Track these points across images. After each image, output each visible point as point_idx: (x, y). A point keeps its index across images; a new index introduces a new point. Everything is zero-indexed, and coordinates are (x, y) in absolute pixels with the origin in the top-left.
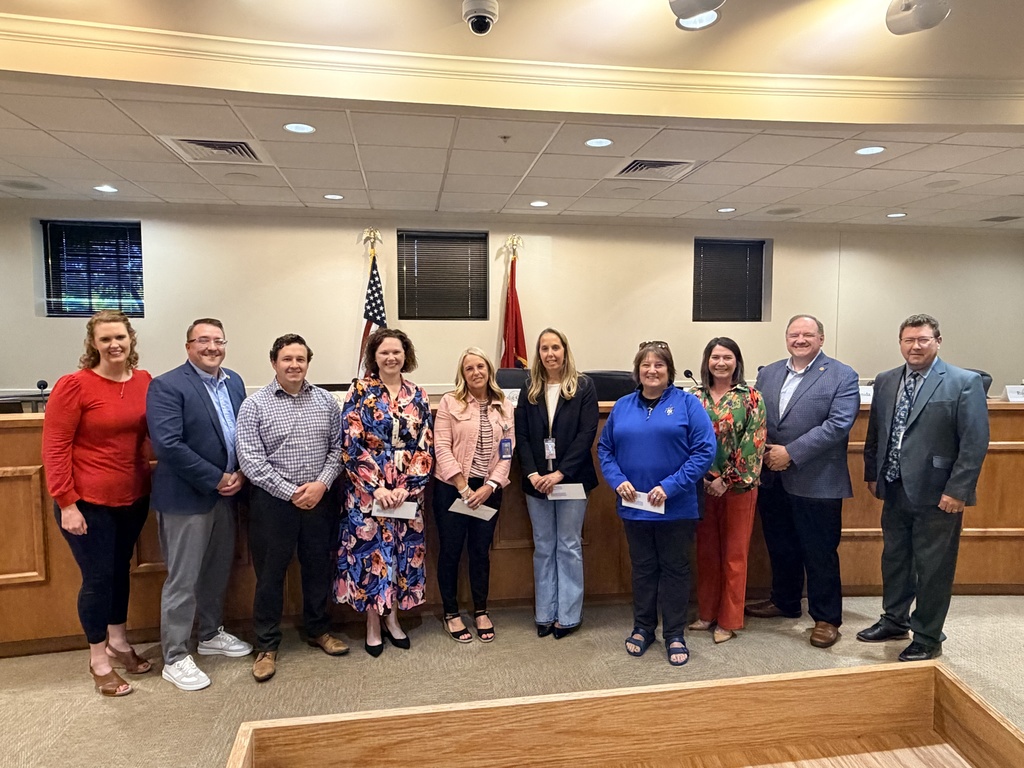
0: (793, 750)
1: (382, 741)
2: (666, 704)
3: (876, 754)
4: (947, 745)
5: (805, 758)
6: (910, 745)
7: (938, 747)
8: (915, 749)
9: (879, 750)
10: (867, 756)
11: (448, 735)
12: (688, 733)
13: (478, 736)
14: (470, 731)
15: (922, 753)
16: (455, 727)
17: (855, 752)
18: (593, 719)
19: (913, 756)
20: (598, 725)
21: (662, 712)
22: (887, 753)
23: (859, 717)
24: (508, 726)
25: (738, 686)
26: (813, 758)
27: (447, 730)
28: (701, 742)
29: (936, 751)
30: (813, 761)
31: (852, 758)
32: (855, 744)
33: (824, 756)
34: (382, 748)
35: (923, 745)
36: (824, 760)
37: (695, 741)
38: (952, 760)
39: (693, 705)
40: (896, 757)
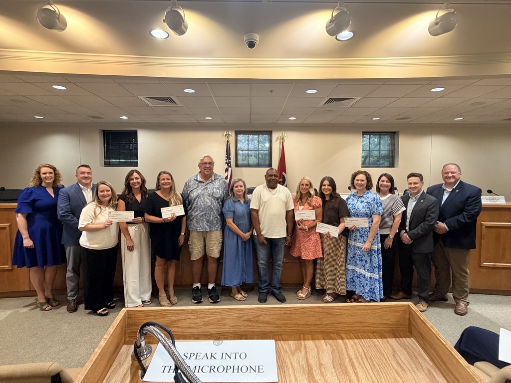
0: (343, 335)
1: (173, 318)
2: (289, 312)
3: (379, 340)
4: (412, 339)
5: (347, 339)
6: (395, 336)
7: (408, 339)
8: (397, 339)
9: (381, 338)
10: (375, 340)
11: (200, 318)
12: (299, 325)
13: (212, 320)
14: (209, 317)
15: (401, 341)
16: (202, 315)
17: (370, 338)
18: (259, 316)
19: (395, 341)
20: (261, 318)
21: (287, 315)
22: (384, 339)
23: (374, 324)
24: (224, 317)
25: (319, 307)
26: (351, 339)
27: (199, 316)
28: (304, 329)
29: (407, 340)
30: (350, 340)
31: (368, 341)
32: (371, 335)
33: (356, 339)
34: (175, 321)
35: (402, 337)
36: (356, 340)
37: (300, 328)
38: (413, 344)
39: (300, 313)
40: (388, 342)
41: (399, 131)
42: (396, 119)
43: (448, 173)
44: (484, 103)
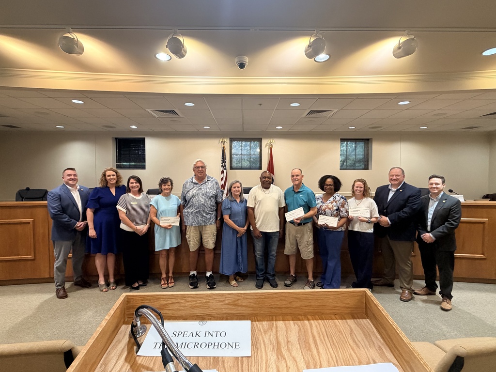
0: (309, 317)
1: (165, 302)
2: (263, 297)
3: (339, 321)
4: (368, 320)
5: (313, 320)
6: (354, 318)
7: (364, 320)
8: (355, 320)
9: (342, 319)
10: (336, 321)
11: (188, 302)
12: (271, 308)
13: (198, 303)
14: (196, 301)
15: (358, 322)
16: (190, 299)
17: (332, 319)
18: (238, 300)
19: (354, 322)
20: (240, 302)
21: (262, 300)
22: (344, 320)
23: (335, 307)
24: (208, 301)
25: (289, 293)
26: (316, 320)
27: (187, 300)
28: (276, 311)
29: (363, 322)
30: (315, 321)
31: (330, 321)
32: (333, 317)
33: (320, 320)
34: (167, 305)
35: (359, 319)
36: (320, 321)
37: (273, 311)
38: (368, 324)
39: (273, 298)
40: (347, 322)
41: (372, 139)
42: (369, 128)
43: (393, 176)
44: (446, 114)
